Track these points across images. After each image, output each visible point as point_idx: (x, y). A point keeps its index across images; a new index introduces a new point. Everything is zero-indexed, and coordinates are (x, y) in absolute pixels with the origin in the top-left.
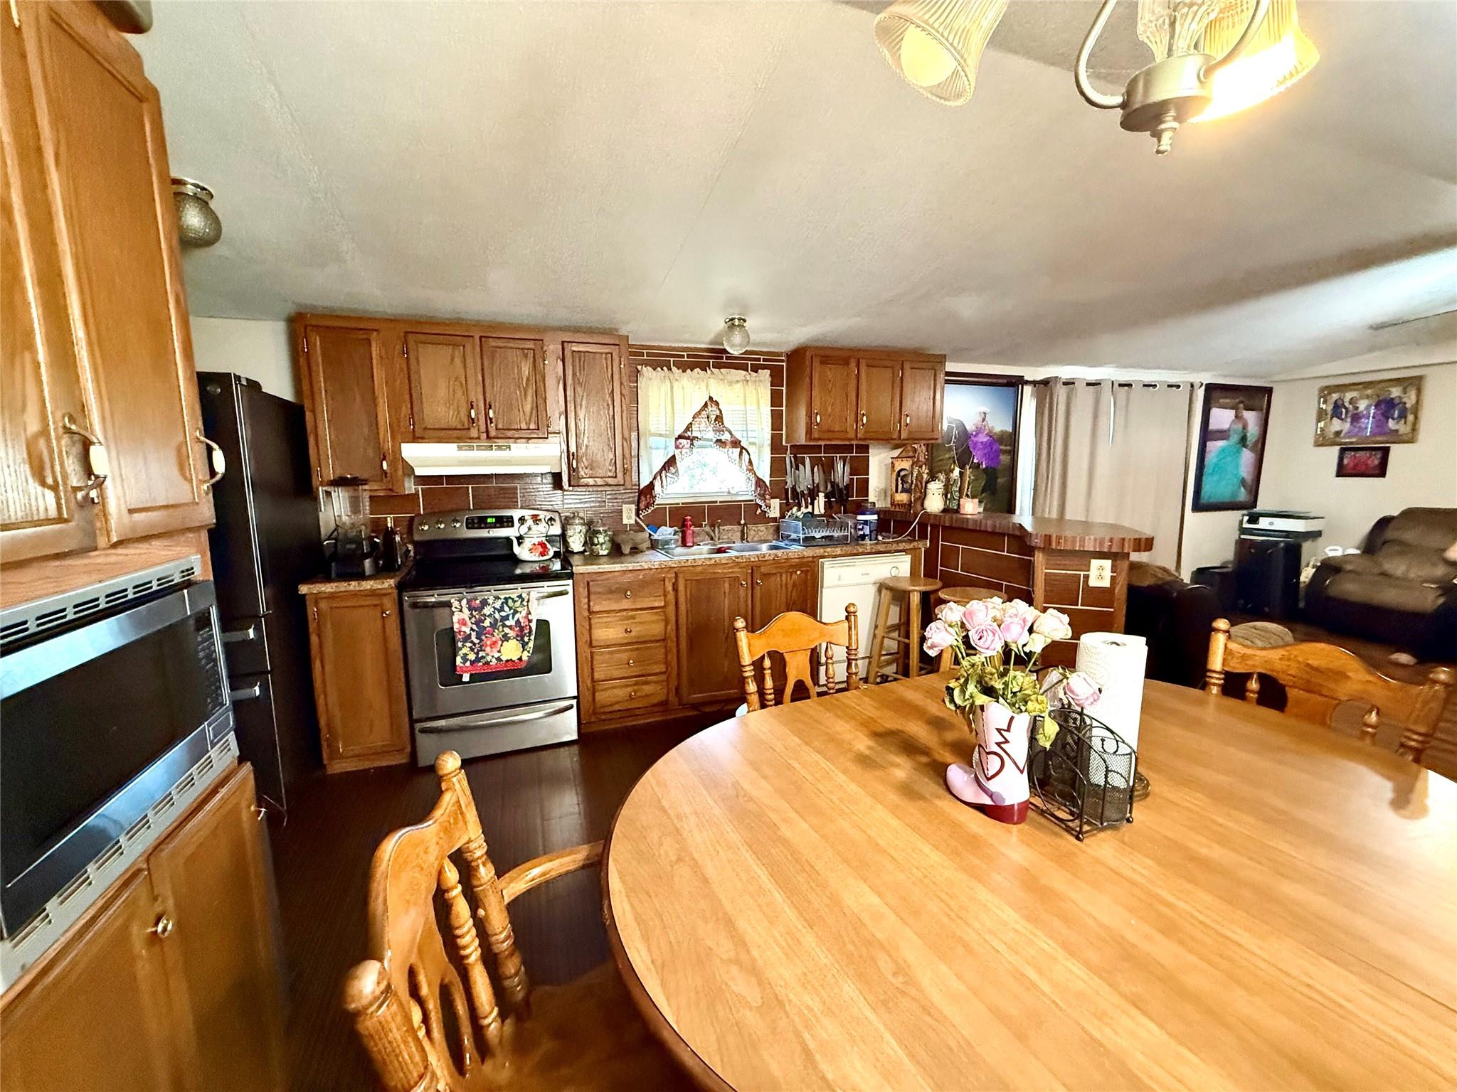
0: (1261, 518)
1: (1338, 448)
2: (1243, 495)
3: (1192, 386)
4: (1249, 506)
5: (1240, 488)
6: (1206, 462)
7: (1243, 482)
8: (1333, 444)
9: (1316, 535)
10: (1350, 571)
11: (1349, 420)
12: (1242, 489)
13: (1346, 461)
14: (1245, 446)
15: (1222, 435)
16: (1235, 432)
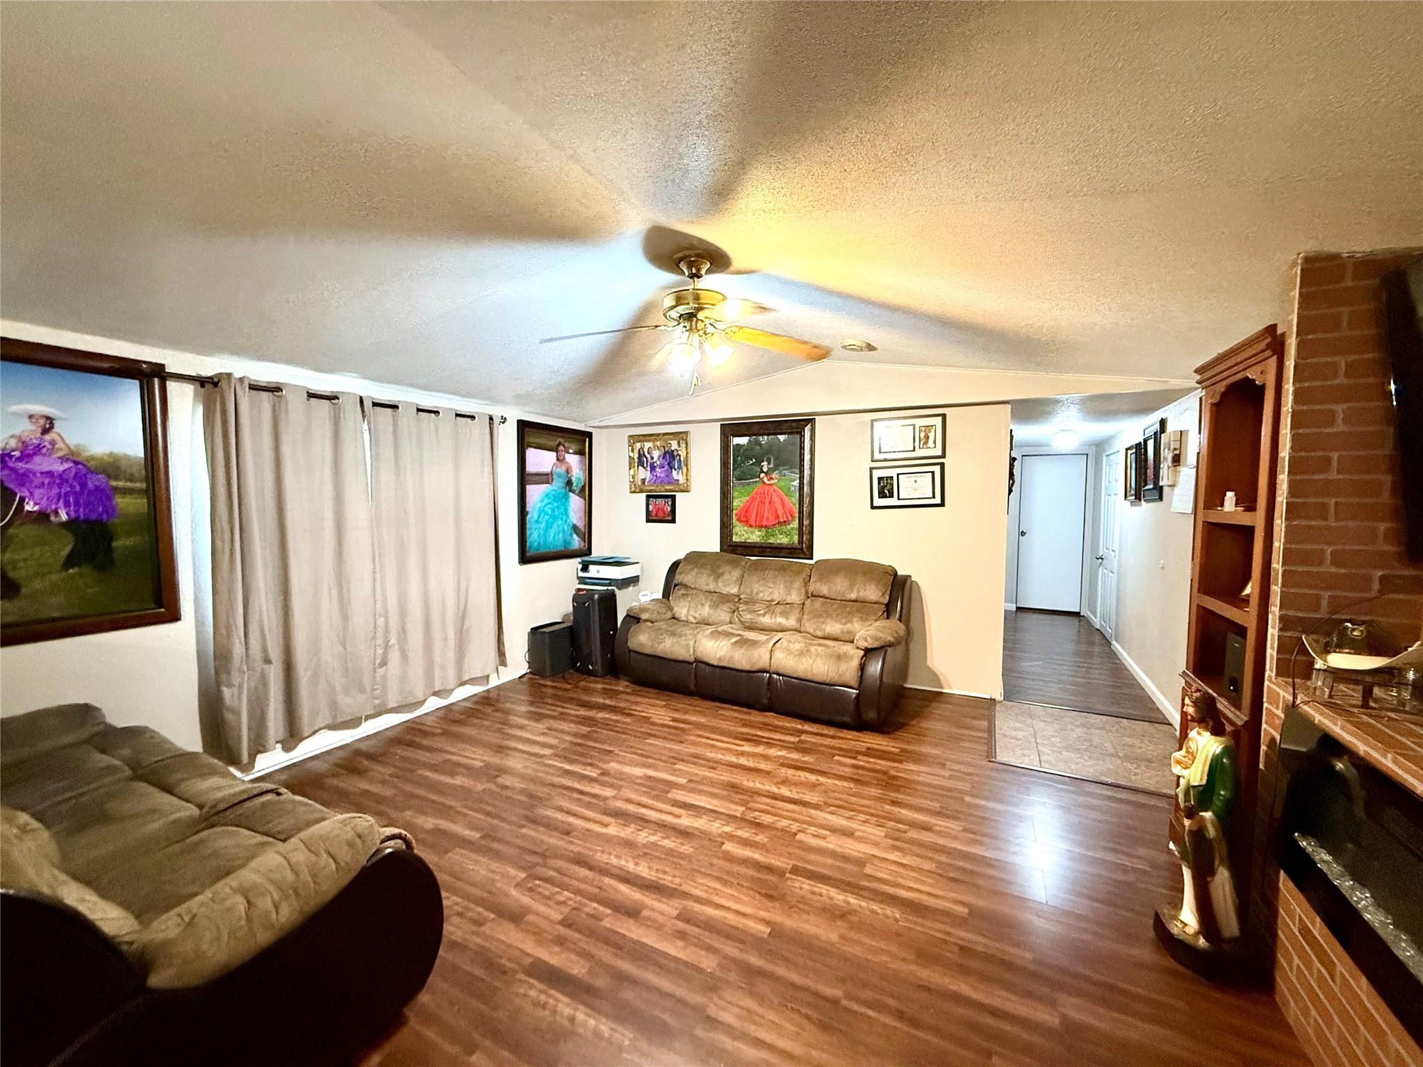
0: (590, 566)
1: (644, 495)
2: (576, 543)
3: (491, 419)
4: (584, 553)
5: (571, 535)
6: (528, 508)
7: (575, 528)
8: (641, 491)
9: (634, 580)
10: (647, 621)
11: (649, 469)
12: (575, 536)
13: (651, 508)
14: (571, 491)
15: (544, 478)
16: (559, 476)
